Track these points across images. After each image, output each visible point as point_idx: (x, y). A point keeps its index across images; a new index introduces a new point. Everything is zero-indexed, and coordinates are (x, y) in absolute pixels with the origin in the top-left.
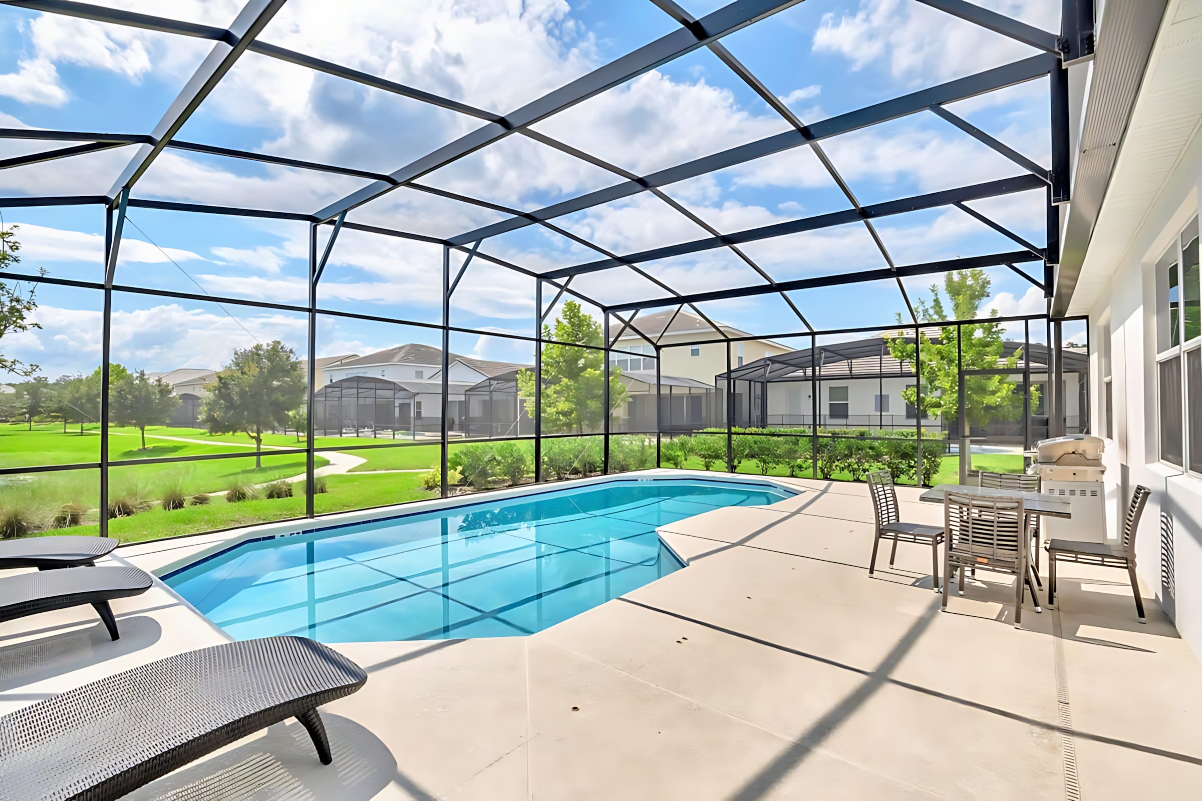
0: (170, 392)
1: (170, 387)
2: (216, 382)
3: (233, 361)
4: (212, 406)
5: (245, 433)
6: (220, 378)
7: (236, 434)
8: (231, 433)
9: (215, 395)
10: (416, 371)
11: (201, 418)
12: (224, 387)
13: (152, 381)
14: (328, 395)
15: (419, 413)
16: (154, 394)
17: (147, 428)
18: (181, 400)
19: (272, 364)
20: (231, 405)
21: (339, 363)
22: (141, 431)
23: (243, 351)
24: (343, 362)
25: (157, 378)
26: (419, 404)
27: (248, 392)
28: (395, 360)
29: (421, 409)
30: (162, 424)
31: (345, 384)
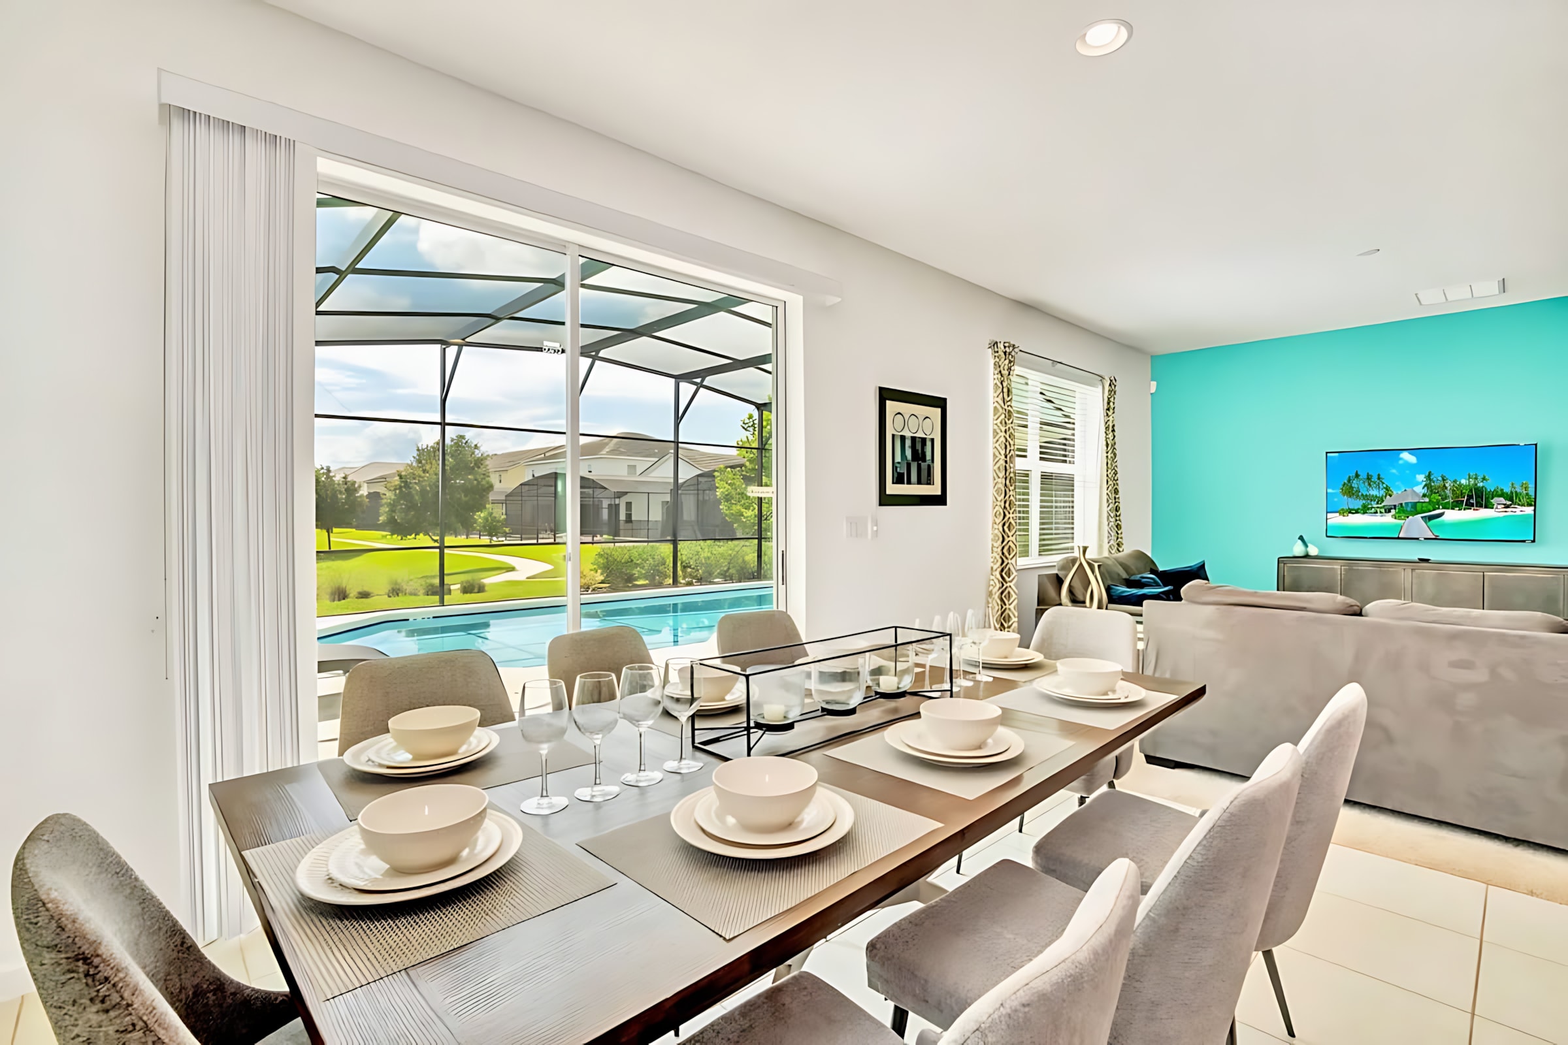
0: (356, 490)
1: (356, 486)
2: (396, 481)
3: (414, 457)
4: (393, 506)
5: (427, 537)
6: (401, 477)
7: (417, 537)
8: (413, 536)
9: (395, 495)
10: (628, 466)
11: (382, 519)
12: (405, 487)
13: (338, 478)
14: (523, 494)
15: (629, 516)
16: (341, 492)
17: (335, 530)
18: (368, 500)
19: (455, 460)
20: (411, 506)
21: (543, 455)
22: (327, 534)
23: (424, 447)
24: (547, 454)
25: (344, 475)
26: (629, 505)
27: (428, 492)
28: (604, 452)
29: (631, 511)
30: (349, 525)
31: (541, 482)
